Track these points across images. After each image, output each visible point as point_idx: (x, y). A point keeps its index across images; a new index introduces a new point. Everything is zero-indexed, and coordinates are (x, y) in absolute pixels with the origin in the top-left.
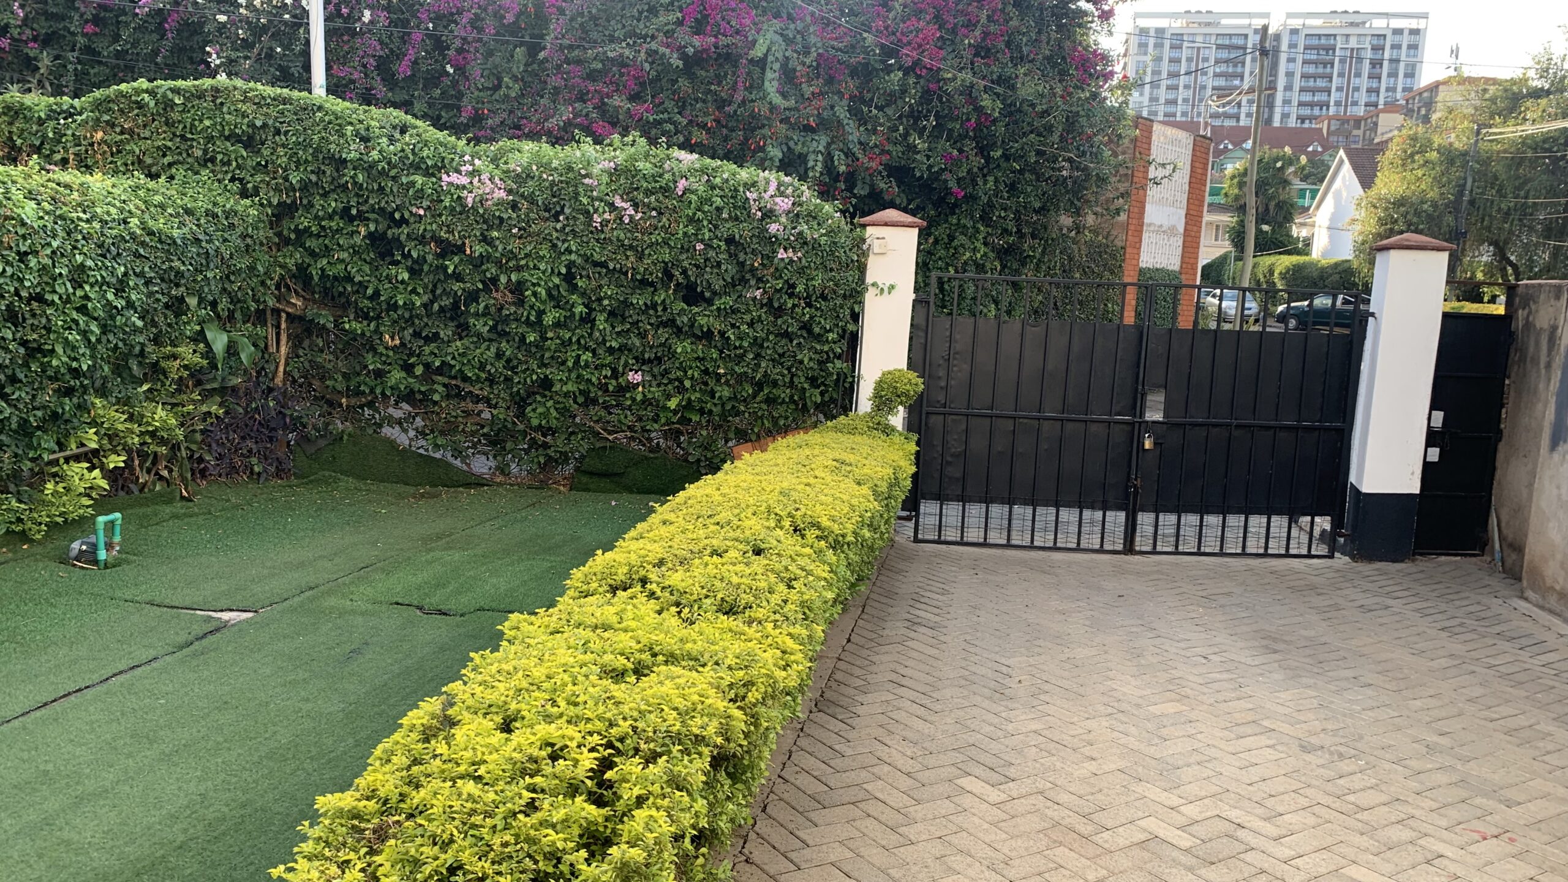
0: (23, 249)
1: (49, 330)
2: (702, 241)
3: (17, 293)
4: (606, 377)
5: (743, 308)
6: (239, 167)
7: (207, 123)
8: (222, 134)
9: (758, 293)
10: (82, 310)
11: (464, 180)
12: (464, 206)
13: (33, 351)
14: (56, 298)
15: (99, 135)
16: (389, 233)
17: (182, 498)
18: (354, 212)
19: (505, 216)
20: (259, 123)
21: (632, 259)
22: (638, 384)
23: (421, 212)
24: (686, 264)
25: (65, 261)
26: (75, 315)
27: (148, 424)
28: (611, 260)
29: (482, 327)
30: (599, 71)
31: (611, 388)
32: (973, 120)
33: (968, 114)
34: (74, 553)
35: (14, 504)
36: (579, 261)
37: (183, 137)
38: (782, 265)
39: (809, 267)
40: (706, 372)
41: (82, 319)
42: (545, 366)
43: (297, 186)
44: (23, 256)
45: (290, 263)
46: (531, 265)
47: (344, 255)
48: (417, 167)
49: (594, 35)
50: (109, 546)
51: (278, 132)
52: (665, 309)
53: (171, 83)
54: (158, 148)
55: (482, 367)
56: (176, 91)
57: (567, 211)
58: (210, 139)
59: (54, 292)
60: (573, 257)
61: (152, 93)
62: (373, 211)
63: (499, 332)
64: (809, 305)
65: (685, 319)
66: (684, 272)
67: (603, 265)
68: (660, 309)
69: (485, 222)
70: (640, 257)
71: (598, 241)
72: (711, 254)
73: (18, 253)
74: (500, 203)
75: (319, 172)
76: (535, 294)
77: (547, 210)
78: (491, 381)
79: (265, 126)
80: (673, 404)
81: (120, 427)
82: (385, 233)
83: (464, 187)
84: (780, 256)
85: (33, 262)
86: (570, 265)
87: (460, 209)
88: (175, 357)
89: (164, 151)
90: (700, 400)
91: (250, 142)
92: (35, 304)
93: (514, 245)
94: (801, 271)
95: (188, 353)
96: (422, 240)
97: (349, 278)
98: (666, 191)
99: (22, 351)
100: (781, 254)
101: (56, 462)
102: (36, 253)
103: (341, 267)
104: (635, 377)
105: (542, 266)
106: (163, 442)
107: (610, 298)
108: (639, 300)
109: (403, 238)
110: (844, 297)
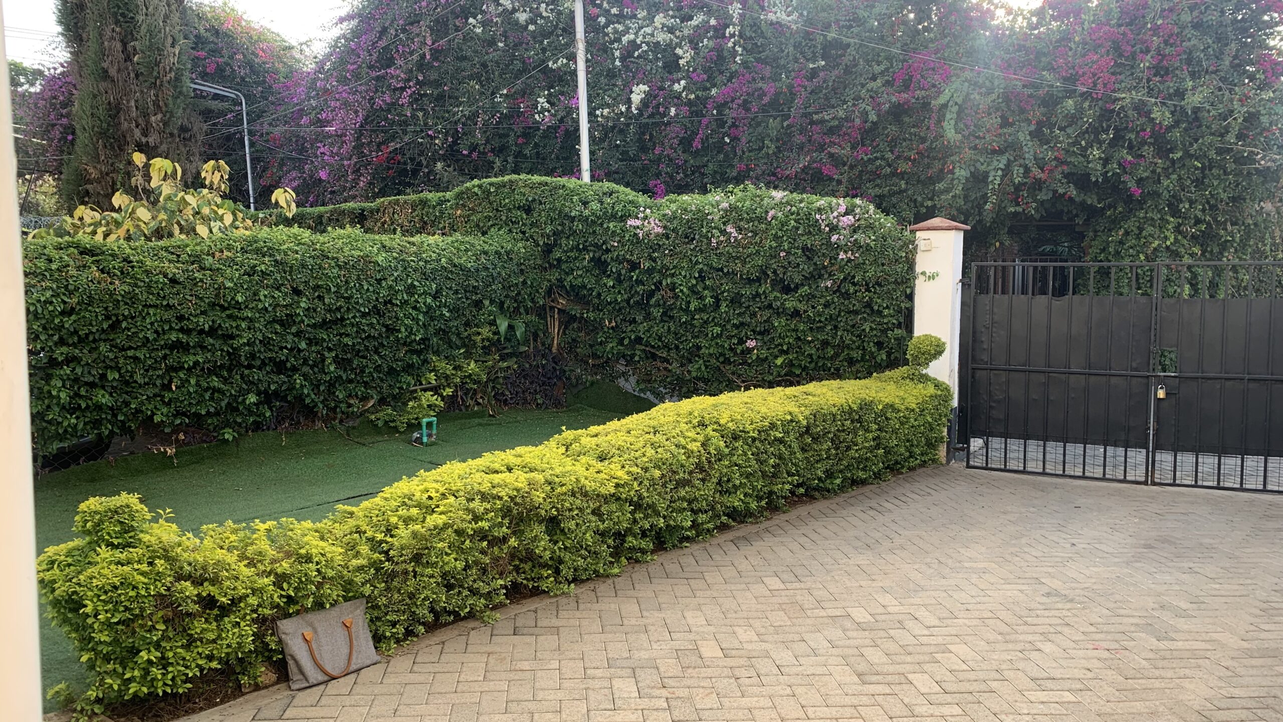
0: (378, 277)
1: (398, 319)
2: (784, 250)
3: (377, 299)
4: (734, 344)
5: (818, 294)
6: (524, 224)
7: (507, 201)
8: (515, 207)
9: (829, 284)
10: (415, 308)
11: (638, 223)
12: (638, 238)
13: (390, 330)
14: (398, 303)
15: (459, 212)
16: (603, 258)
17: (490, 416)
18: (581, 246)
19: (661, 243)
20: (530, 199)
21: (739, 265)
22: (753, 349)
23: (616, 244)
24: (774, 266)
25: (403, 283)
26: (411, 311)
27: (466, 371)
28: (726, 266)
29: (657, 313)
30: (837, 126)
31: (738, 351)
32: (1148, 130)
33: (1142, 125)
34: (414, 439)
35: (390, 411)
36: (705, 268)
37: (497, 210)
38: (844, 263)
39: (864, 264)
40: (799, 339)
41: (414, 313)
42: (697, 337)
43: (551, 234)
44: (379, 281)
45: (553, 278)
46: (678, 273)
47: (580, 273)
48: (613, 217)
49: (833, 101)
50: (429, 436)
51: (541, 203)
52: (766, 297)
53: (489, 180)
54: (486, 217)
55: (660, 339)
56: (491, 184)
57: (697, 237)
58: (510, 210)
59: (397, 299)
60: (701, 266)
61: (480, 186)
62: (592, 245)
63: (667, 316)
64: (868, 290)
65: (779, 304)
66: (775, 272)
67: (721, 270)
68: (763, 297)
69: (651, 247)
70: (744, 263)
71: (716, 255)
72: (792, 258)
73: (376, 280)
74: (657, 235)
75: (562, 224)
76: (681, 291)
77: (687, 237)
78: (667, 347)
79: (534, 200)
80: (779, 361)
81: (448, 372)
82: (600, 258)
83: (638, 227)
84: (840, 257)
85: (384, 284)
86: (701, 271)
87: (636, 241)
88: (479, 334)
89: (489, 218)
90: (797, 358)
91: (528, 210)
92: (389, 306)
93: (667, 261)
94: (857, 266)
95: (486, 332)
96: (618, 260)
97: (584, 287)
98: (760, 219)
99: (384, 330)
100: (842, 256)
101: (416, 391)
102: (385, 279)
103: (580, 280)
104: (751, 344)
105: (683, 273)
106: (475, 382)
107: (728, 291)
108: (747, 291)
109: (609, 260)
110: (896, 282)
